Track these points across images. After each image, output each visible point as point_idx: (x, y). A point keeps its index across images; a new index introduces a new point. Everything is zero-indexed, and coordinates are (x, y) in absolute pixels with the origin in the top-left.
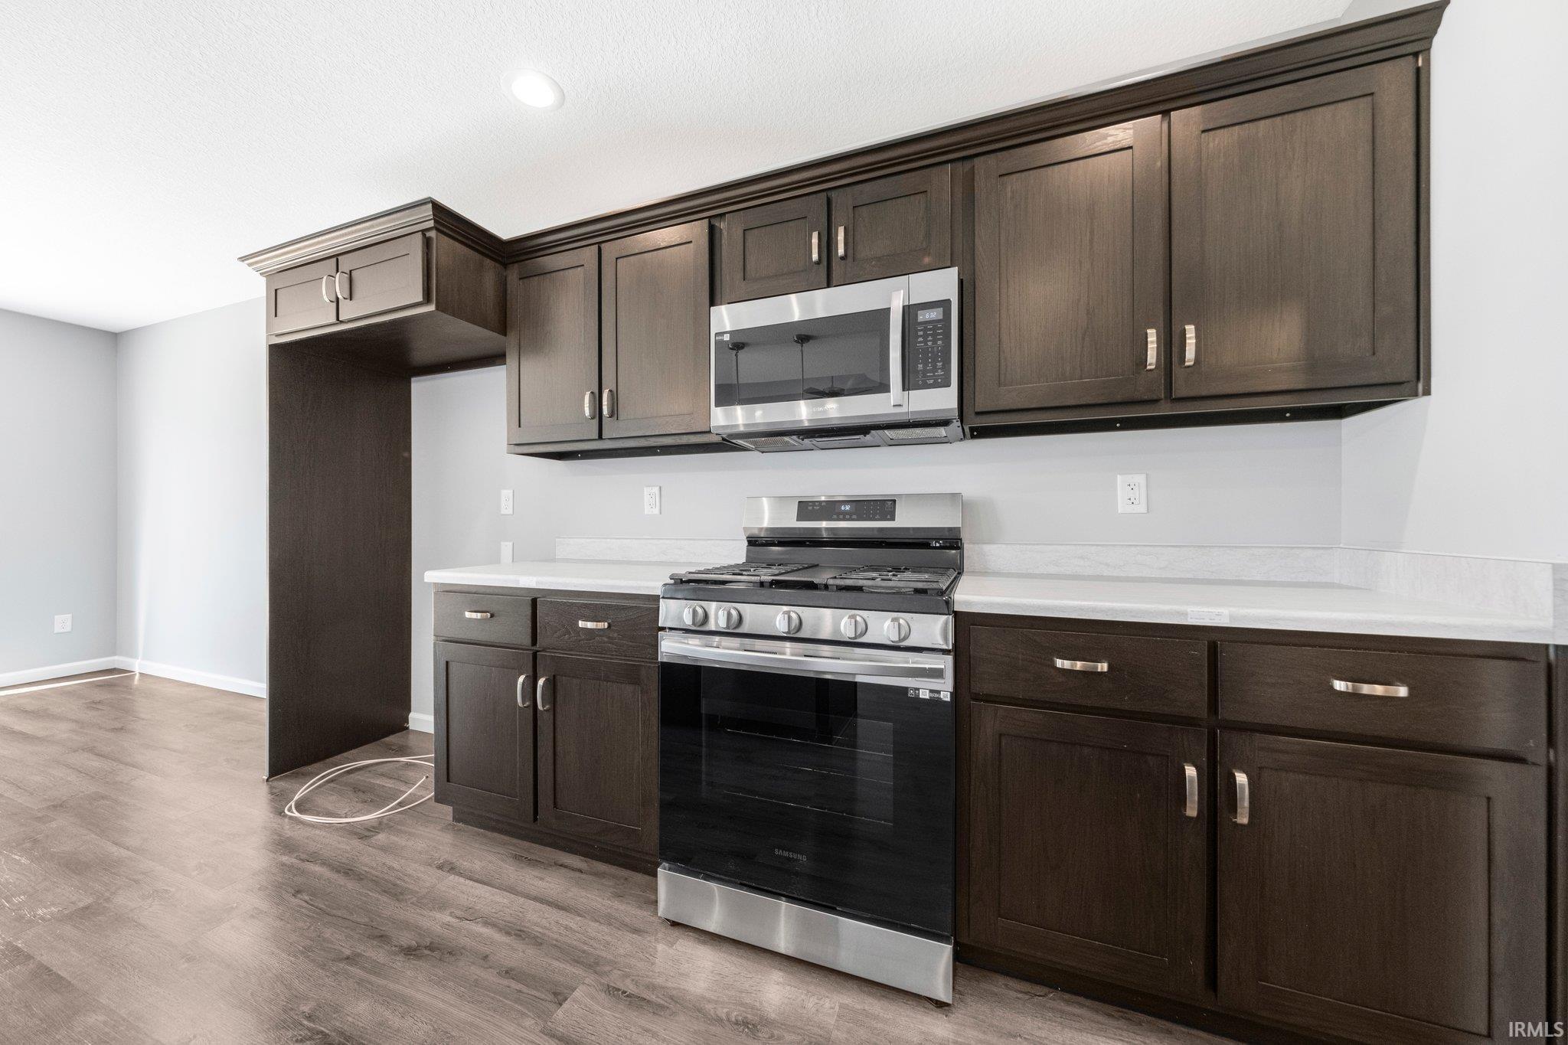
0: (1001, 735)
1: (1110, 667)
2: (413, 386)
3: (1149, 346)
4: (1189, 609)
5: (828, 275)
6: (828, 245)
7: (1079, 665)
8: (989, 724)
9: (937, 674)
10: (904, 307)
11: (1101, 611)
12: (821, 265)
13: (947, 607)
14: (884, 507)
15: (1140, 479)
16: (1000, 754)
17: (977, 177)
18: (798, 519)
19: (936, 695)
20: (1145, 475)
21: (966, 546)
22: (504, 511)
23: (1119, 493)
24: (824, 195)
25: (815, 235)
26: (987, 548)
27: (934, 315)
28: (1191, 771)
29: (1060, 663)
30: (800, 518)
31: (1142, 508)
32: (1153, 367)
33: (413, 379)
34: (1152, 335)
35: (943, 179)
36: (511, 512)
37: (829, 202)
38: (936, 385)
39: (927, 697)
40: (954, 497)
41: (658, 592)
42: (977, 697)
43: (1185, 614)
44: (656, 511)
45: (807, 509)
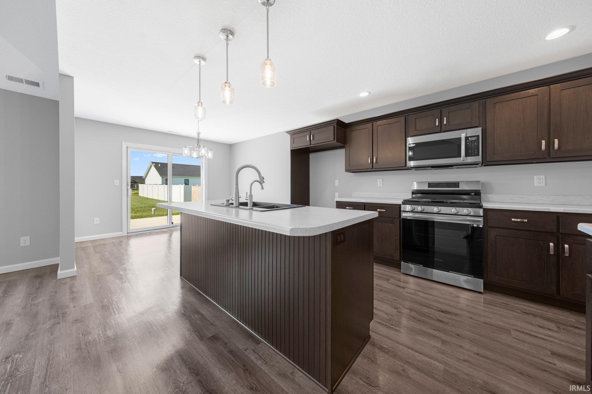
0: (496, 236)
1: (528, 221)
2: (310, 155)
3: (543, 144)
4: (551, 208)
5: (441, 130)
6: (441, 122)
7: (519, 220)
8: (492, 234)
9: (479, 221)
10: (465, 137)
11: (526, 208)
12: (439, 126)
13: (481, 207)
14: (457, 184)
15: (543, 177)
16: (496, 240)
17: (487, 104)
18: (428, 188)
19: (479, 226)
20: (544, 176)
21: (482, 195)
22: (336, 185)
23: (535, 180)
24: (439, 109)
25: (437, 120)
26: (489, 195)
27: (474, 139)
28: (551, 244)
29: (513, 220)
30: (429, 187)
31: (544, 185)
32: (544, 150)
33: (310, 154)
34: (543, 142)
35: (475, 105)
36: (338, 185)
37: (441, 111)
38: (475, 156)
39: (476, 226)
40: (479, 182)
41: (401, 203)
42: (489, 227)
43: (550, 209)
44: (381, 185)
45: (430, 185)
